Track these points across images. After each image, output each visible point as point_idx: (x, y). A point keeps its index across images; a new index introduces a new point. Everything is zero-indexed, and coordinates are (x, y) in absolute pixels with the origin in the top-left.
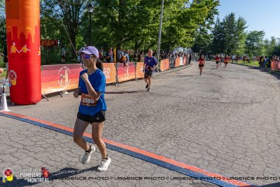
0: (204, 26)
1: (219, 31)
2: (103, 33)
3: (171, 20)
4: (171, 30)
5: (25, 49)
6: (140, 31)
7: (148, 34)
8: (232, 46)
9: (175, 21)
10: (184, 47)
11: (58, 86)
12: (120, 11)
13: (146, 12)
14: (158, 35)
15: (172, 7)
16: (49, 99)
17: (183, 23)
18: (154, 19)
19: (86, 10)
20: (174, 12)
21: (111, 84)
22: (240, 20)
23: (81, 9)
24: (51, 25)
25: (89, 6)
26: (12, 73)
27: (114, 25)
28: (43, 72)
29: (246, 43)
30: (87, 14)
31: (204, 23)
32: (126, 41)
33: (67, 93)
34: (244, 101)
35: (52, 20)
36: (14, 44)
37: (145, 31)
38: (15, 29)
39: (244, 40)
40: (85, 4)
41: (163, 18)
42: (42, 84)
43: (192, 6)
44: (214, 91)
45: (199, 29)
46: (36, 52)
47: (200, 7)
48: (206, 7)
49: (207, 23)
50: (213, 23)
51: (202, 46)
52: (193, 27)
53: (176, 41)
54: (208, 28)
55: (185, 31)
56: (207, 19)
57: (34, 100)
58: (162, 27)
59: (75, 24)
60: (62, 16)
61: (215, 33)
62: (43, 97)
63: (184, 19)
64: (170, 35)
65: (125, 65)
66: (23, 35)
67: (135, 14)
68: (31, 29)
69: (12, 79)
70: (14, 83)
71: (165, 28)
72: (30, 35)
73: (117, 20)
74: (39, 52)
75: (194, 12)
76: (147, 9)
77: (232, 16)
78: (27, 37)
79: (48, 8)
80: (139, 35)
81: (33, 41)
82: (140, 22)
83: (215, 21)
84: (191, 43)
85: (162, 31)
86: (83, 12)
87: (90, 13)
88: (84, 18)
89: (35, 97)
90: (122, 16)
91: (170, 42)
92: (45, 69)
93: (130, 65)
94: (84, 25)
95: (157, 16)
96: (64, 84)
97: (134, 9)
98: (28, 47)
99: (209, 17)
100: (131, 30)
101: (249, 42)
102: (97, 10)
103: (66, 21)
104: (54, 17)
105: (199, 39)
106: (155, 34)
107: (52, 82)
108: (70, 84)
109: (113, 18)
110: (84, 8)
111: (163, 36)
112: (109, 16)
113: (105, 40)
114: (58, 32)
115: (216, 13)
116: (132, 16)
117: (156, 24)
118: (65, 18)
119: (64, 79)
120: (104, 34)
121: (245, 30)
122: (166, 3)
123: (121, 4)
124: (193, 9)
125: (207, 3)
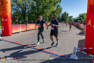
1: (63, 16)
3: (50, 13)
4: (51, 15)
5: (6, 20)
6: (42, 15)
7: (44, 16)
9: (51, 13)
11: (18, 30)
12: (37, 10)
13: (44, 11)
15: (51, 9)
16: (15, 34)
18: (46, 12)
20: (51, 11)
22: (67, 13)
26: (2, 27)
29: (69, 19)
36: (3, 18)
38: (3, 14)
41: (48, 12)
42: (12, 30)
43: (56, 9)
47: (57, 10)
49: (59, 14)
50: (61, 14)
54: (60, 15)
57: (10, 35)
61: (62, 16)
62: (13, 34)
63: (54, 13)
66: (5, 16)
68: (8, 14)
70: (3, 30)
71: (49, 15)
72: (8, 16)
73: (37, 12)
78: (7, 16)
81: (9, 17)
82: (43, 13)
83: (61, 13)
89: (10, 33)
92: (13, 25)
98: (7, 19)
99: (60, 12)
107: (16, 29)
108: (22, 30)
111: (48, 17)
115: (62, 11)
117: (47, 14)
119: (20, 28)
122: (49, 8)
123: (37, 8)
124: (56, 10)
125: (59, 9)
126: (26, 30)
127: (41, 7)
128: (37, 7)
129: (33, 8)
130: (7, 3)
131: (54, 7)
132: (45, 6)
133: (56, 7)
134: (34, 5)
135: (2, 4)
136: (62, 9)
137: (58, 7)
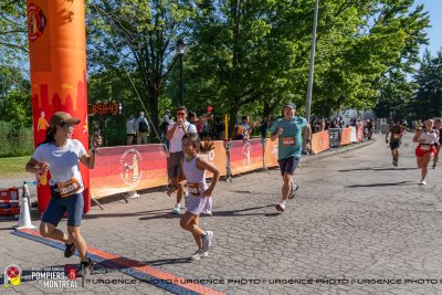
0: (398, 66)
2: (205, 91)
3: (332, 59)
4: (333, 78)
6: (272, 81)
7: (286, 87)
9: (339, 61)
10: (359, 108)
11: (121, 183)
12: (236, 49)
13: (283, 48)
14: (306, 88)
15: (334, 34)
16: (104, 206)
18: (298, 59)
19: (174, 53)
20: (337, 45)
23: (167, 51)
25: (180, 43)
30: (176, 58)
31: (399, 60)
32: (247, 101)
33: (136, 195)
36: (43, 114)
37: (281, 82)
41: (315, 56)
43: (373, 31)
45: (387, 75)
48: (401, 31)
49: (404, 61)
50: (416, 60)
51: (394, 105)
52: (376, 71)
53: (342, 99)
54: (408, 70)
55: (359, 78)
56: (404, 53)
58: (314, 73)
59: (157, 76)
63: (358, 56)
64: (330, 88)
66: (57, 98)
67: (264, 53)
68: (70, 87)
69: (41, 175)
70: (44, 181)
71: (321, 75)
72: (69, 98)
73: (231, 65)
74: (86, 126)
75: (378, 41)
76: (285, 41)
78: (63, 103)
79: (111, 53)
80: (272, 91)
81: (75, 107)
82: (273, 66)
83: (420, 56)
84: (373, 99)
85: (313, 80)
86: (169, 55)
87: (181, 56)
90: (239, 56)
91: (330, 100)
93: (252, 144)
95: (304, 54)
96: (131, 180)
97: (260, 44)
99: (409, 49)
100: (256, 81)
102: (195, 50)
105: (388, 91)
106: (301, 87)
107: (109, 177)
108: (142, 179)
109: (223, 63)
110: (172, 49)
111: (316, 90)
112: (216, 60)
115: (423, 42)
116: (257, 57)
117: (303, 68)
118: (140, 69)
119: (132, 171)
120: (208, 92)
122: (320, 29)
123: (237, 36)
124: (375, 36)
125: (403, 23)
126: (166, 183)
127: (262, 24)
128: (235, 31)
129: (209, 36)
130: (70, 21)
131: (361, 12)
132: (293, 16)
133: (377, 15)
134: (212, 20)
135: (41, 29)
137: (396, 10)
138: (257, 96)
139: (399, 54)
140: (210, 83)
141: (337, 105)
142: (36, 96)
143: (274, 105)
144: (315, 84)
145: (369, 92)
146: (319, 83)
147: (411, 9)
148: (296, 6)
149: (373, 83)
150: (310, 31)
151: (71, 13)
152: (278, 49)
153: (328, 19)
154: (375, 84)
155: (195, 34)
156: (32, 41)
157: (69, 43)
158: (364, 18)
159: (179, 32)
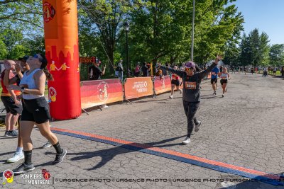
0: (232, 40)
1: (246, 45)
2: (139, 49)
3: (202, 36)
4: (202, 45)
5: (64, 67)
6: (174, 46)
7: (181, 49)
8: (258, 58)
9: (205, 37)
11: (98, 100)
12: (155, 29)
13: (179, 29)
14: (190, 49)
15: (202, 24)
16: (89, 113)
17: (213, 38)
18: (186, 35)
19: (122, 28)
20: (204, 29)
21: (149, 96)
22: (263, 35)
23: (118, 27)
24: (88, 43)
25: (125, 24)
26: (51, 90)
27: (150, 42)
28: (83, 88)
29: (270, 55)
30: (123, 31)
31: (232, 38)
32: (162, 55)
33: (106, 107)
34: (267, 106)
35: (90, 38)
36: (53, 62)
37: (179, 46)
38: (54, 48)
39: (267, 53)
40: (121, 22)
41: (194, 35)
42: (82, 99)
43: (220, 23)
44: (242, 98)
45: (228, 44)
46: (75, 69)
47: (227, 24)
49: (234, 38)
50: (239, 38)
51: (232, 58)
52: (222, 42)
53: (208, 55)
54: (236, 42)
55: (215, 46)
56: (234, 34)
57: (74, 115)
58: (194, 42)
59: (112, 41)
60: (99, 34)
61: (242, 47)
62: (83, 112)
63: (214, 35)
64: (202, 50)
65: (161, 78)
66: (62, 54)
67: (169, 32)
68: (69, 48)
69: (52, 95)
70: (54, 99)
71: (197, 44)
72: (69, 54)
73: (152, 36)
74: (79, 69)
75: (222, 29)
76: (180, 26)
77: (256, 32)
78: (66, 56)
79: (85, 26)
80: (174, 51)
81: (72, 59)
82: (174, 38)
83: (241, 35)
84: (222, 55)
85: (194, 46)
86: (119, 30)
87: (127, 31)
88: (121, 35)
89: (75, 111)
90: (156, 33)
91: (202, 56)
92: (84, 84)
93: (166, 78)
94: (121, 42)
95: (189, 32)
96: (103, 98)
97: (167, 26)
98: (67, 65)
99: (236, 32)
100: (166, 46)
101: (272, 53)
102: (133, 27)
103: (104, 38)
104: (91, 34)
105: (228, 52)
106: (188, 49)
107: (91, 97)
108: (110, 98)
109: (149, 35)
110: (121, 27)
111: (195, 51)
112: (145, 34)
113: (142, 55)
114: (96, 49)
115: (242, 29)
116: (166, 33)
117: (189, 40)
118: (102, 36)
119: (104, 93)
120: (141, 50)
121: (268, 44)
122: (196, 21)
123: (155, 22)
124: (221, 26)
125: (233, 21)
126: (122, 99)
127: (168, 17)
128: (155, 19)
129: (140, 20)
130: (68, 13)
131: (215, 14)
132: (182, 14)
133: (222, 15)
134: (142, 12)
135: (52, 16)
136: (242, 21)
137: (229, 14)
138: (167, 53)
139: (232, 35)
140: (141, 45)
141: (206, 58)
142: (49, 52)
143: (176, 58)
144: (195, 48)
145: (219, 52)
146: (197, 47)
147: (236, 14)
148: (184, 9)
149: (221, 48)
150: (191, 22)
151: (69, 9)
152: (177, 30)
153: (199, 17)
154: (222, 49)
155: (133, 19)
156: (46, 22)
157: (69, 24)
158: (216, 16)
159: (124, 18)
